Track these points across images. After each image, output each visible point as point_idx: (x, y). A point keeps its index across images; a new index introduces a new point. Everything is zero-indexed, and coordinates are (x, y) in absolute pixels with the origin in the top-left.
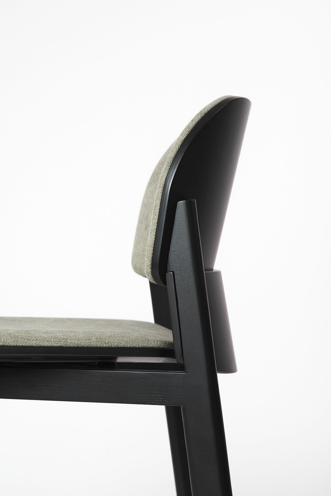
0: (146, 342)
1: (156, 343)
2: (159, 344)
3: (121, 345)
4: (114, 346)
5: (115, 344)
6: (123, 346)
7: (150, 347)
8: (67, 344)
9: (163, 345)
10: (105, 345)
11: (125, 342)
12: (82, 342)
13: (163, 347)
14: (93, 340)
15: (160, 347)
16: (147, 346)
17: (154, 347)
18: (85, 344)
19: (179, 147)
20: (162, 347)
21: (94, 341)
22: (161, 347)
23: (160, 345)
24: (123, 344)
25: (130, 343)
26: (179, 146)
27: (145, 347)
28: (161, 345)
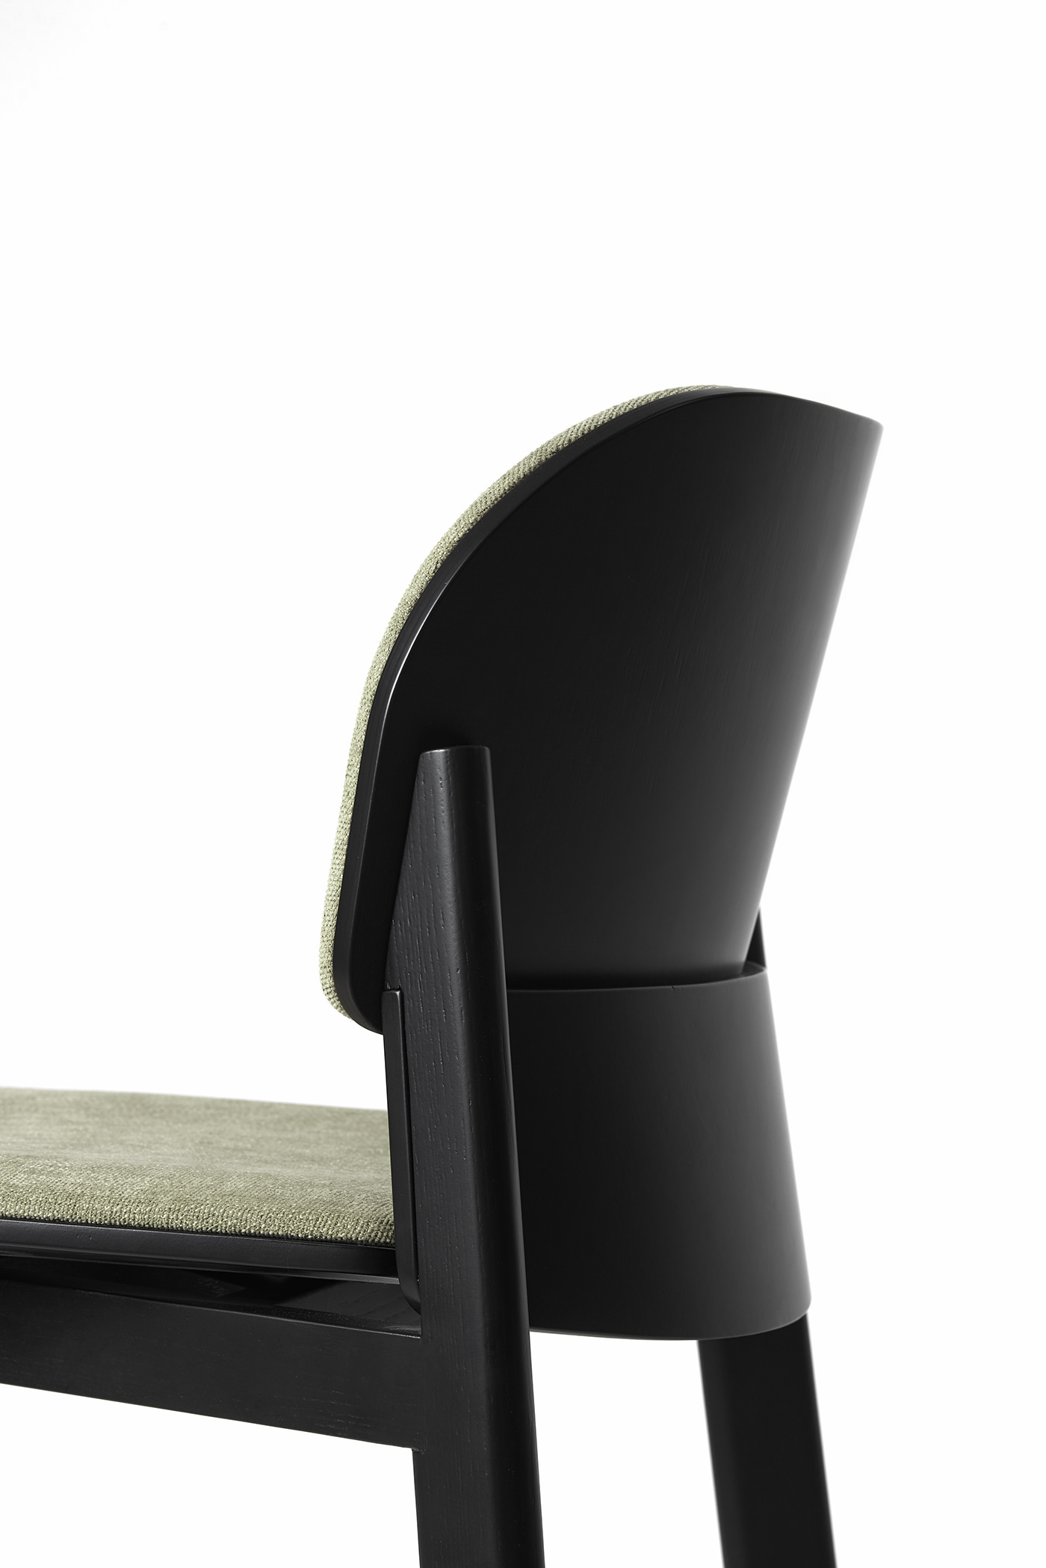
0: (329, 1222)
1: (362, 1227)
2: (373, 1230)
3: (248, 1227)
4: (226, 1228)
5: (229, 1223)
6: (252, 1231)
7: (342, 1238)
8: (76, 1214)
9: (385, 1234)
10: (196, 1225)
11: (262, 1216)
12: (125, 1211)
13: (385, 1242)
14: (160, 1205)
15: (373, 1241)
16: (332, 1235)
17: (353, 1239)
18: (134, 1217)
19: (439, 565)
20: (382, 1240)
21: (161, 1208)
22: (379, 1241)
23: (373, 1235)
24: (254, 1224)
25: (276, 1221)
26: (437, 563)
27: (326, 1237)
28: (380, 1234)
